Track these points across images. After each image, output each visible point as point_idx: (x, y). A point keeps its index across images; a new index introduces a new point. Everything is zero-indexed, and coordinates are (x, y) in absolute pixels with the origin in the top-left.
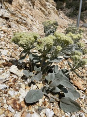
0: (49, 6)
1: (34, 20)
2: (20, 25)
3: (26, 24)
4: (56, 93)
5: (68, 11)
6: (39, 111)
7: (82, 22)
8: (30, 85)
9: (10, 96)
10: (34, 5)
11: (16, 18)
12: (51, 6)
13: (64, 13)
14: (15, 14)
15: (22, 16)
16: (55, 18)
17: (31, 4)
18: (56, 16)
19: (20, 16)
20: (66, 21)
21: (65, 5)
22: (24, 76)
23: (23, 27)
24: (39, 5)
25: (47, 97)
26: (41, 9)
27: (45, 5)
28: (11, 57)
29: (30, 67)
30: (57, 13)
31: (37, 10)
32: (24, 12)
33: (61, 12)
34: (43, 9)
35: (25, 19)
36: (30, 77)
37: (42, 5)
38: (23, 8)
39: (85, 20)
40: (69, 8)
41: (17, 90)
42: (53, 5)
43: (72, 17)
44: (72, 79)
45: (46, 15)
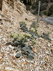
0: (22, 8)
1: (14, 18)
2: (7, 22)
3: (10, 21)
4: (26, 54)
5: (33, 11)
6: (20, 60)
7: (41, 17)
8: (17, 52)
9: (10, 55)
10: (13, 8)
11: (5, 18)
12: (23, 8)
13: (31, 12)
14: (4, 16)
15: (8, 17)
16: (26, 15)
17: (12, 8)
18: (26, 14)
19: (7, 17)
20: (32, 16)
21: (31, 7)
22: (14, 49)
23: (8, 23)
24: (16, 8)
25: (23, 55)
26: (17, 10)
27: (20, 8)
28: (7, 41)
29: (16, 45)
30: (27, 13)
31: (15, 11)
32: (8, 14)
33: (29, 11)
34: (19, 10)
35: (9, 18)
36: (17, 49)
37: (18, 8)
38: (8, 12)
39: (43, 16)
40: (33, 9)
41: (13, 54)
42: (24, 8)
43: (35, 14)
44: (33, 49)
45: (20, 14)
